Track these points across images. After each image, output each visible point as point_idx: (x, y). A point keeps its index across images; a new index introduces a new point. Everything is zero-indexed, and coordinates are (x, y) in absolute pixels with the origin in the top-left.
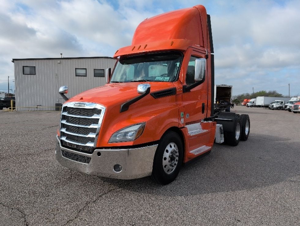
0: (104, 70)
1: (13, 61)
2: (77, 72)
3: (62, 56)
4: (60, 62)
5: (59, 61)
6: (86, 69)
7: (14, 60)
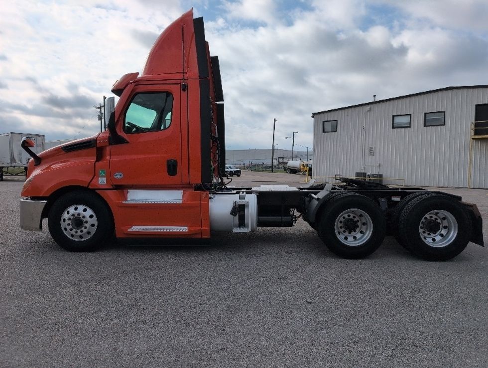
0: (444, 112)
1: (313, 117)
2: (395, 122)
3: (375, 99)
4: (370, 108)
5: (368, 108)
6: (410, 115)
7: (314, 115)
